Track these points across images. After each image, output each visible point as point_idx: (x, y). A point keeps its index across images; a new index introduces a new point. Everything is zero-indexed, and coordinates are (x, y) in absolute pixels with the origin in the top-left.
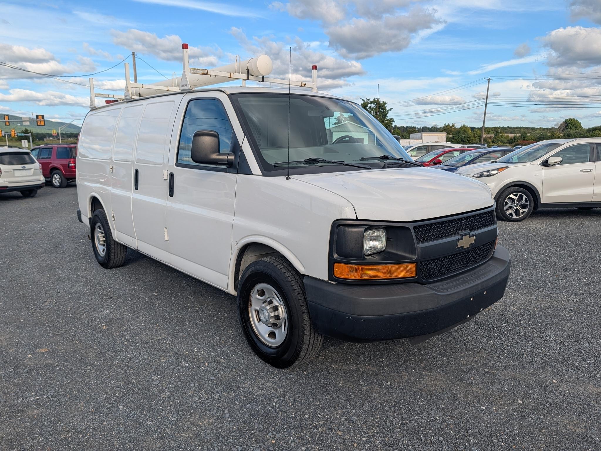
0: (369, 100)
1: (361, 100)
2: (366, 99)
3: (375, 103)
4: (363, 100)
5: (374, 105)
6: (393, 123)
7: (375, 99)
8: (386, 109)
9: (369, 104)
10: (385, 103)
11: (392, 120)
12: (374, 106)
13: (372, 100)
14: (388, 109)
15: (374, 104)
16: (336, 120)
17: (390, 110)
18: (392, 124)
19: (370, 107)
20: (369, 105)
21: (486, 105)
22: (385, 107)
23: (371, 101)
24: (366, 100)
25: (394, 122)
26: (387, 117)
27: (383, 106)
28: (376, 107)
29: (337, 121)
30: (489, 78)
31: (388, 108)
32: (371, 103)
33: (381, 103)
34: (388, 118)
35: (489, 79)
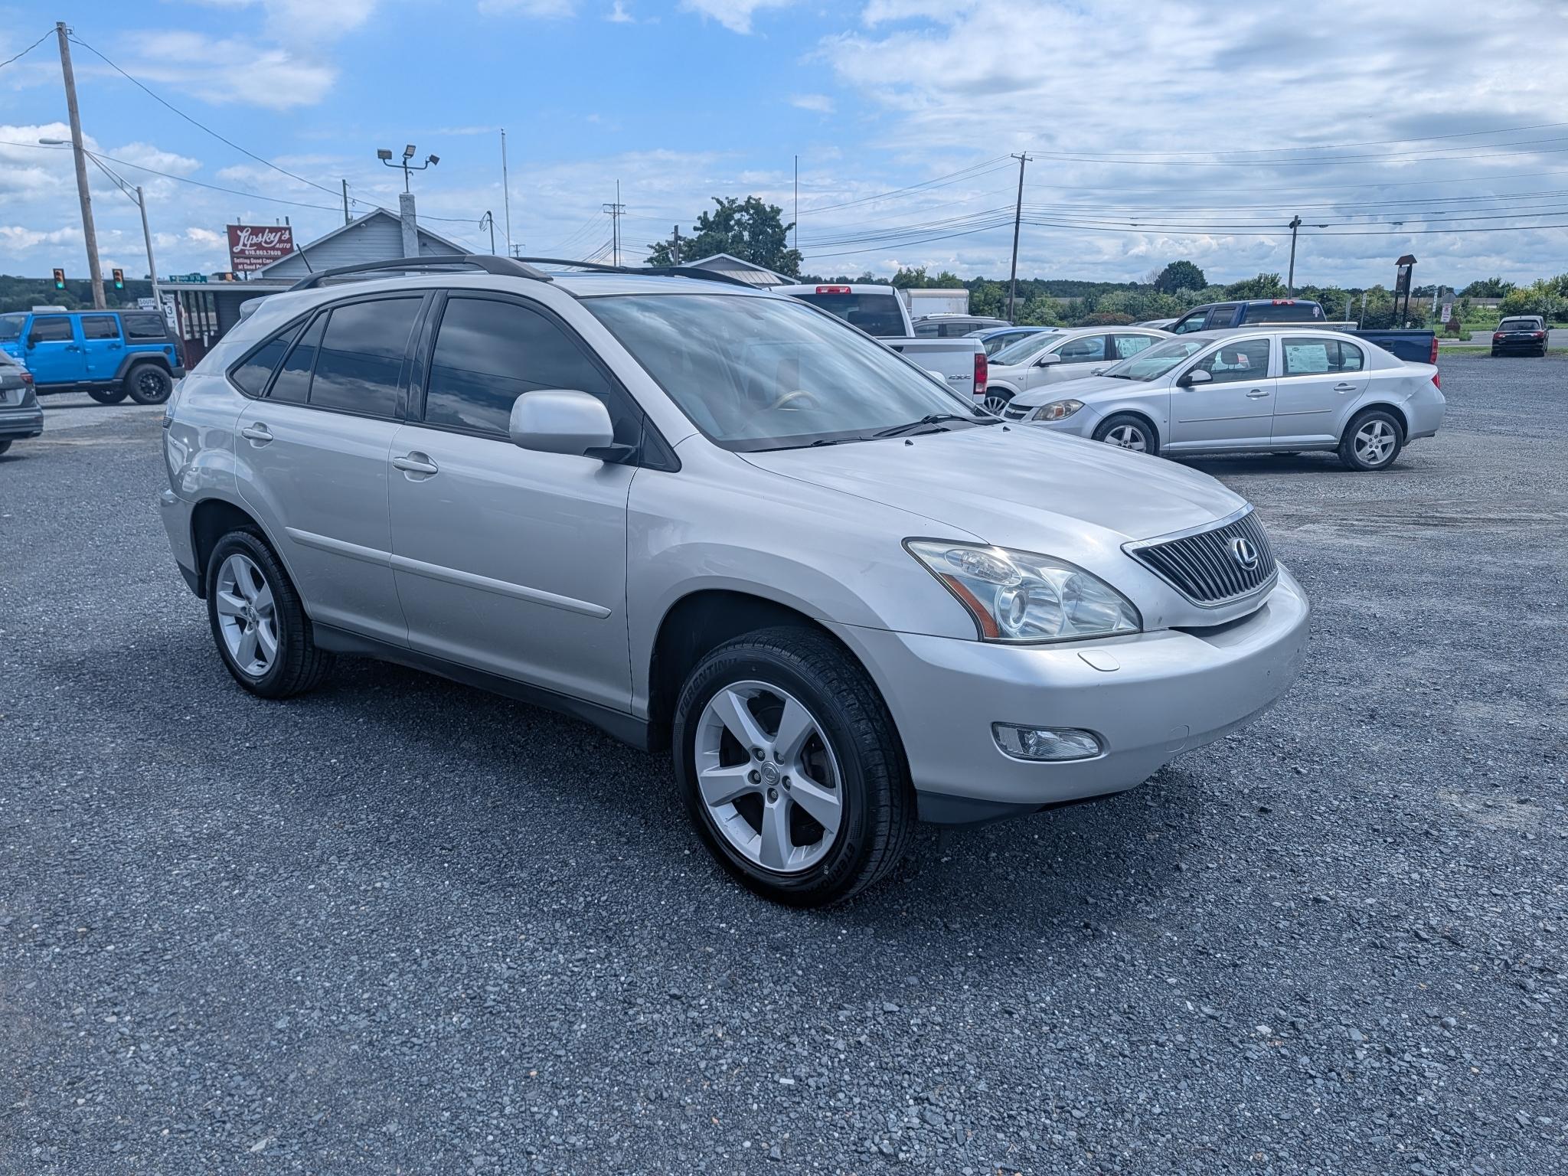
0: (733, 201)
1: (715, 201)
2: (727, 198)
3: (751, 212)
4: (719, 202)
5: (747, 217)
6: (799, 262)
7: (750, 198)
8: (779, 226)
9: (735, 212)
10: (778, 211)
11: (795, 256)
12: (749, 220)
13: (741, 202)
14: (785, 225)
15: (748, 213)
16: (653, 250)
17: (790, 227)
18: (797, 265)
19: (739, 222)
20: (737, 216)
21: (1017, 223)
22: (778, 221)
23: (739, 206)
24: (725, 202)
25: (802, 260)
26: (785, 247)
27: (773, 218)
28: (755, 221)
29: (657, 254)
30: (1023, 156)
31: (784, 221)
32: (741, 209)
33: (768, 209)
34: (785, 251)
35: (1023, 159)
